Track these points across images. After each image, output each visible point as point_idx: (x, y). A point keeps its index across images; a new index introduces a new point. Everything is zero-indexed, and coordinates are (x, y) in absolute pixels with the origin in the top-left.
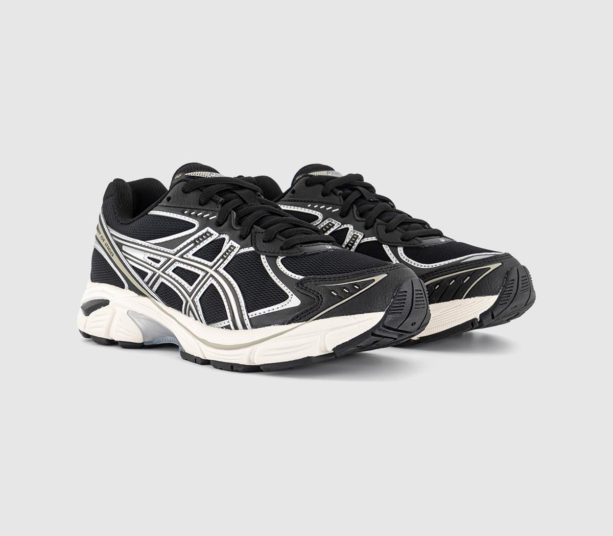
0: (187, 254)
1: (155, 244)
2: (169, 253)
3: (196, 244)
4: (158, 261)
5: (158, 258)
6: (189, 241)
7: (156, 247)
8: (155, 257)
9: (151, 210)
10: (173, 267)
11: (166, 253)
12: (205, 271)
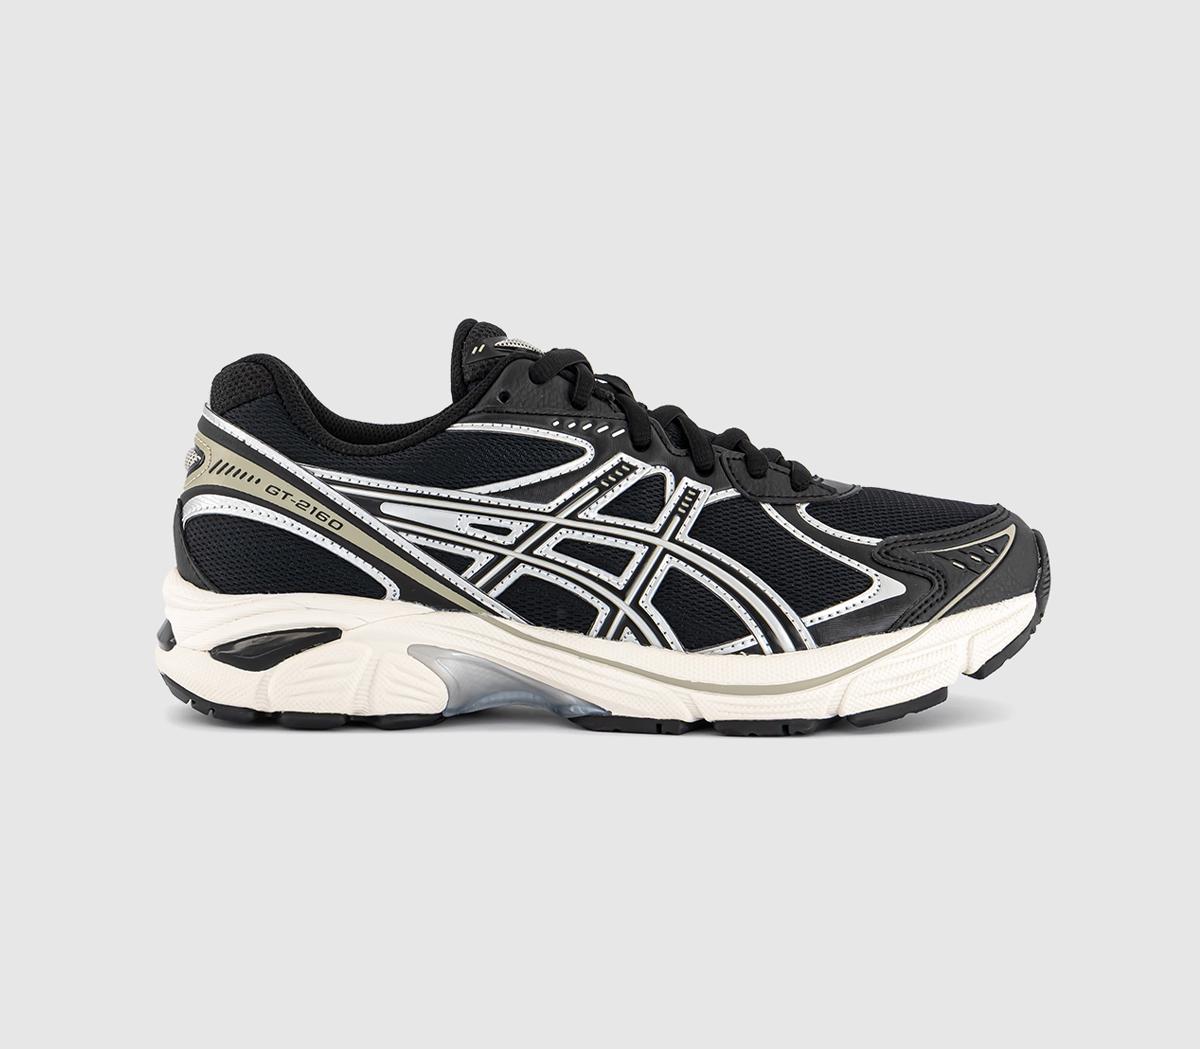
0: (587, 511)
1: (489, 494)
2: (538, 512)
3: (602, 491)
4: (506, 532)
5: (505, 523)
6: (583, 483)
7: (494, 501)
8: (495, 522)
9: (456, 422)
10: (552, 541)
11: (529, 511)
12: (645, 543)
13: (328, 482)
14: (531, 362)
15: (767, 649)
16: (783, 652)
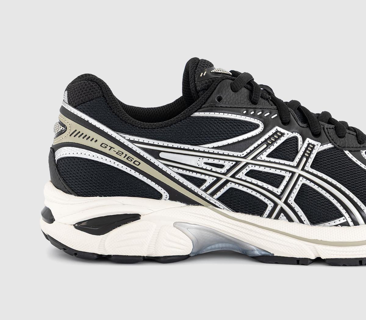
0: (261, 156)
1: (213, 148)
2: (237, 157)
3: (268, 145)
4: (222, 166)
5: (221, 162)
6: (259, 142)
7: (216, 151)
8: (216, 162)
9: (196, 111)
10: (245, 171)
11: (233, 156)
12: (290, 172)
13: (133, 142)
14: (231, 81)
15: (351, 223)
16: (359, 225)
